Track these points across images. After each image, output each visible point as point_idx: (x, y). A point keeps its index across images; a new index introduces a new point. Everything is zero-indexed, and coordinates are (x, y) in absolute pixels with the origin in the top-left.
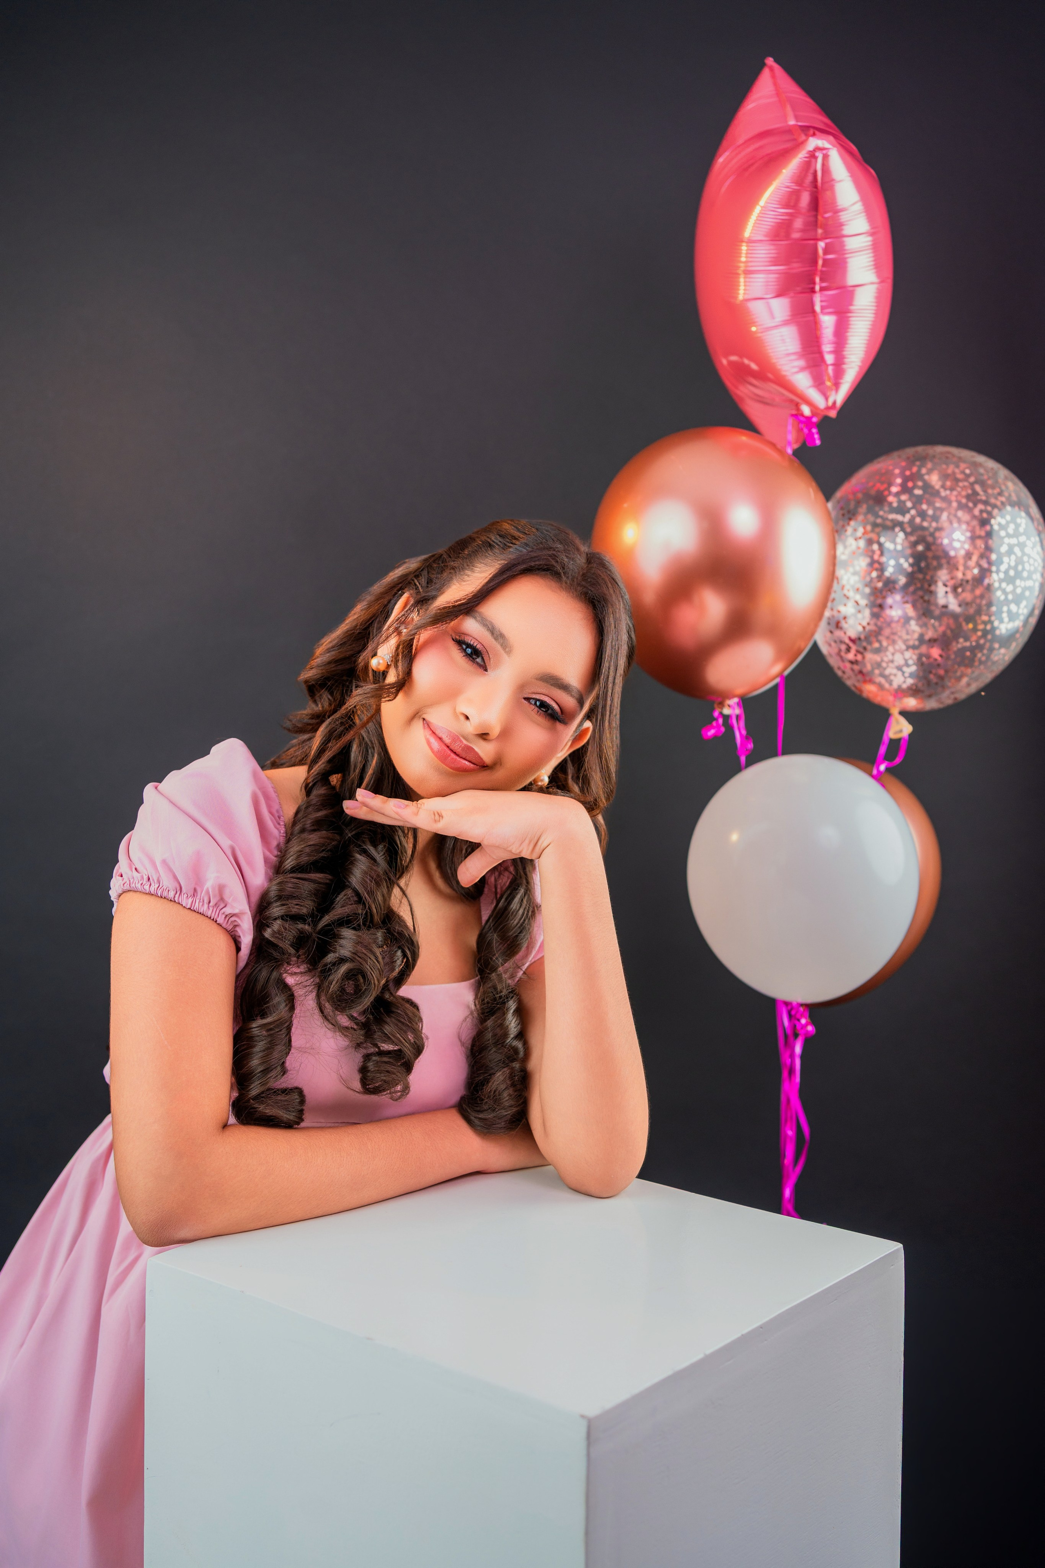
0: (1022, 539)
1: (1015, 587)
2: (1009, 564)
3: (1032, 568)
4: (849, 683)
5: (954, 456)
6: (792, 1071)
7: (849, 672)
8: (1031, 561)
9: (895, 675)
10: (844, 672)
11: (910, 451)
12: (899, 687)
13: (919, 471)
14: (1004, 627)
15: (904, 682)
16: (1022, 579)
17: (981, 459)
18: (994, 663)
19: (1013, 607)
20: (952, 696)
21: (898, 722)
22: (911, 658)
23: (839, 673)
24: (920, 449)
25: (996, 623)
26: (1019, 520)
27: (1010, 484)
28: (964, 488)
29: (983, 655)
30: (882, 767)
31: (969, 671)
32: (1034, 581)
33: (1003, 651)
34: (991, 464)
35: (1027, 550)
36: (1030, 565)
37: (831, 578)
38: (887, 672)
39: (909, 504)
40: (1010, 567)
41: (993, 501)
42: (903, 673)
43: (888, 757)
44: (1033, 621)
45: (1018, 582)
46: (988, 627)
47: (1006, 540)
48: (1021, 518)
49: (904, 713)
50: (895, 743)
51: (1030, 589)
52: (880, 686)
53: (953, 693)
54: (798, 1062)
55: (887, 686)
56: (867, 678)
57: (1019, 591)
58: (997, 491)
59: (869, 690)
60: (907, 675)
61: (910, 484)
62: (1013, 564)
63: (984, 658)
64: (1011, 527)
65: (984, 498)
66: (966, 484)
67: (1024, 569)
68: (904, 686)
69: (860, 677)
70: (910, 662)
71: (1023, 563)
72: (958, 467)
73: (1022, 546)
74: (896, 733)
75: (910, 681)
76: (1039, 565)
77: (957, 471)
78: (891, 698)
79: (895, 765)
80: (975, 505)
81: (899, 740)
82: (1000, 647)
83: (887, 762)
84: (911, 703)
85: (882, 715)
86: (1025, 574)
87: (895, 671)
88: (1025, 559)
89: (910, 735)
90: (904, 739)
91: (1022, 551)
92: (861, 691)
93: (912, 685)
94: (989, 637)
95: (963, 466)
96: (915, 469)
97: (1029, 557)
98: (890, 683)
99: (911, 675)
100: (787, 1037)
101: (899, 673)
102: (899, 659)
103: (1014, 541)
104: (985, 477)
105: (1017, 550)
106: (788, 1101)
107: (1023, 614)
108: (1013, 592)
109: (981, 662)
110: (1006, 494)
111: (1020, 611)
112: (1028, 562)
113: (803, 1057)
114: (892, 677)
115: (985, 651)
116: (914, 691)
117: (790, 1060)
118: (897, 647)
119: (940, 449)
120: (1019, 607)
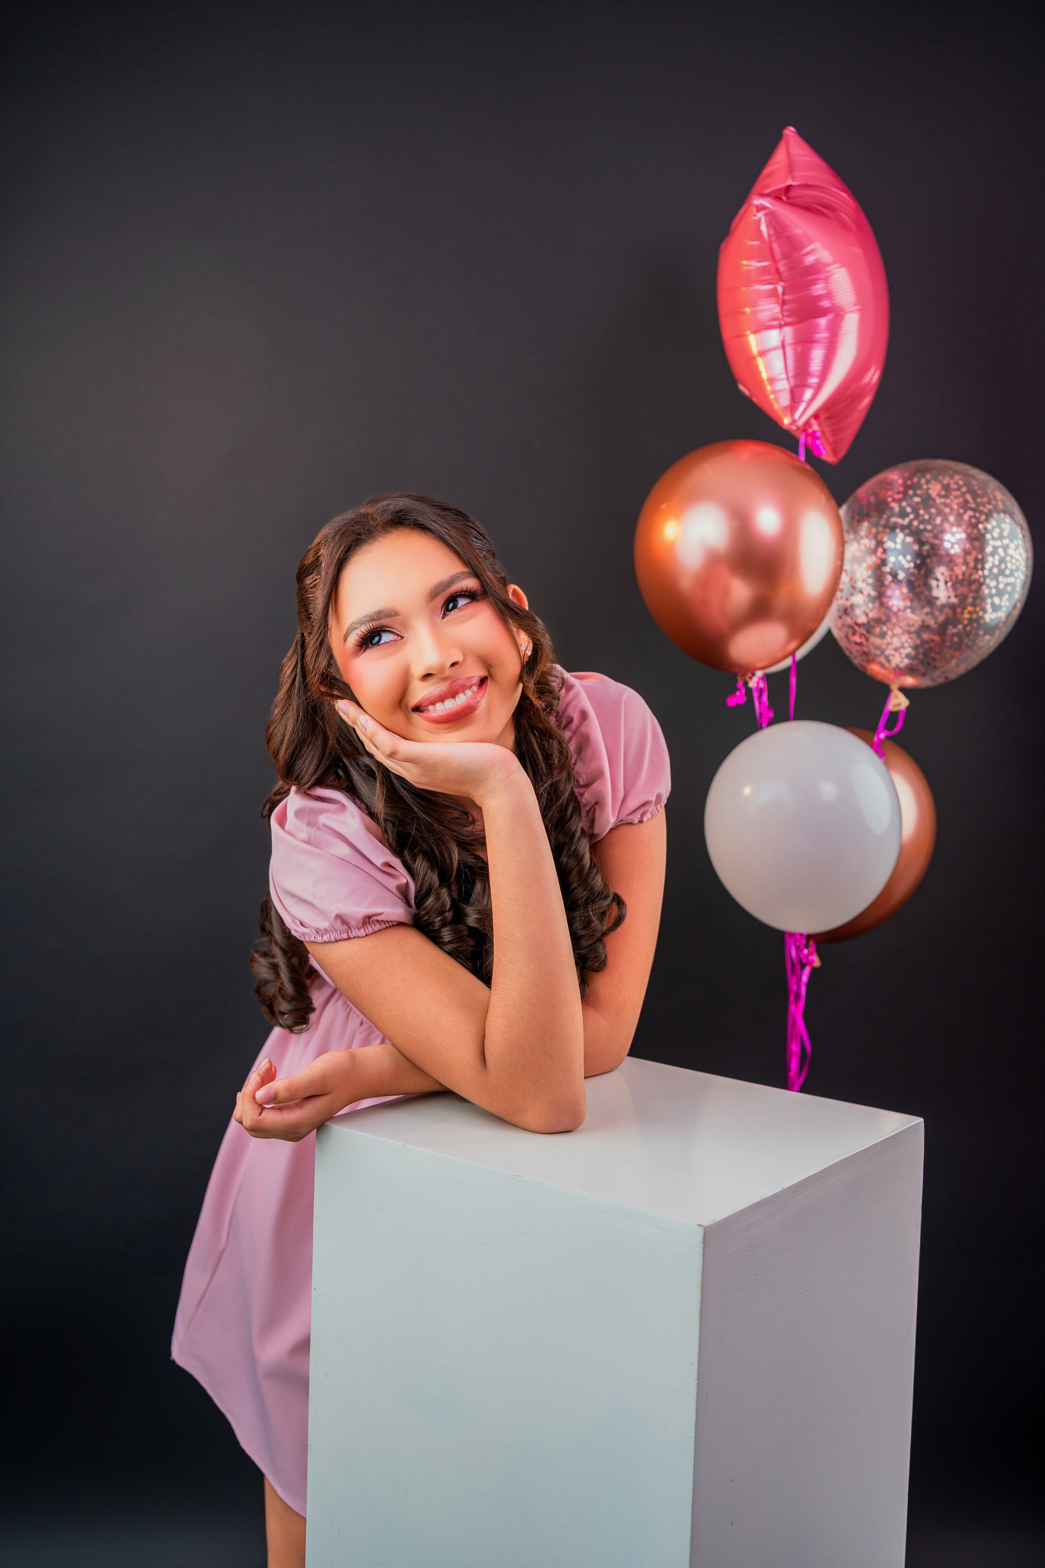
0: (1006, 541)
1: (998, 583)
2: (993, 563)
3: (1014, 567)
4: (856, 662)
5: (950, 468)
6: (798, 996)
7: (855, 654)
8: (1014, 561)
9: (893, 656)
10: (851, 653)
11: (914, 464)
12: (897, 666)
13: (919, 481)
14: (990, 616)
15: (902, 662)
16: (1005, 576)
17: (975, 472)
18: (980, 648)
19: (996, 600)
20: (944, 676)
21: (896, 697)
22: (907, 641)
23: (848, 653)
24: (922, 462)
25: (981, 614)
26: (1003, 526)
27: (999, 495)
28: (956, 497)
29: (969, 640)
30: (882, 736)
31: (957, 654)
32: (1016, 578)
33: (987, 637)
34: (983, 476)
35: (1010, 551)
36: (1012, 564)
37: (839, 570)
38: (887, 652)
39: (909, 510)
40: (994, 566)
41: (981, 508)
42: (901, 654)
43: (889, 726)
44: (1016, 613)
45: (1001, 579)
46: (974, 616)
47: (992, 543)
48: (1005, 523)
49: (903, 690)
50: (894, 715)
51: (1013, 585)
52: (882, 665)
53: (944, 673)
54: (803, 989)
55: (887, 665)
56: (870, 658)
57: (1001, 586)
58: (985, 500)
59: (875, 669)
60: (903, 656)
61: (911, 492)
62: (996, 562)
63: (970, 643)
64: (997, 531)
65: (973, 506)
66: (958, 493)
67: (1006, 568)
68: (902, 665)
69: (864, 658)
70: (906, 645)
71: (1006, 563)
72: (952, 477)
73: (1005, 548)
74: (895, 706)
75: (906, 661)
76: (1020, 564)
77: (952, 482)
78: (891, 676)
79: (894, 734)
80: (965, 512)
81: (897, 713)
82: (985, 634)
83: (886, 731)
84: (910, 681)
85: (884, 691)
86: (1007, 572)
87: (893, 652)
88: (1008, 559)
89: (908, 708)
90: (902, 711)
91: (1005, 552)
92: (865, 668)
93: (908, 665)
94: (975, 625)
95: (957, 477)
96: (916, 480)
97: (1012, 557)
98: (889, 661)
99: (908, 656)
100: (793, 965)
101: (897, 655)
102: (896, 642)
103: (998, 543)
104: (976, 488)
105: (1000, 551)
106: (794, 1022)
107: (1005, 606)
108: (997, 587)
109: (968, 647)
110: (993, 502)
111: (1003, 604)
112: (1011, 561)
113: (809, 985)
114: (891, 658)
115: (971, 637)
116: (911, 670)
117: (796, 986)
118: (895, 632)
119: (940, 462)
120: (1001, 600)
